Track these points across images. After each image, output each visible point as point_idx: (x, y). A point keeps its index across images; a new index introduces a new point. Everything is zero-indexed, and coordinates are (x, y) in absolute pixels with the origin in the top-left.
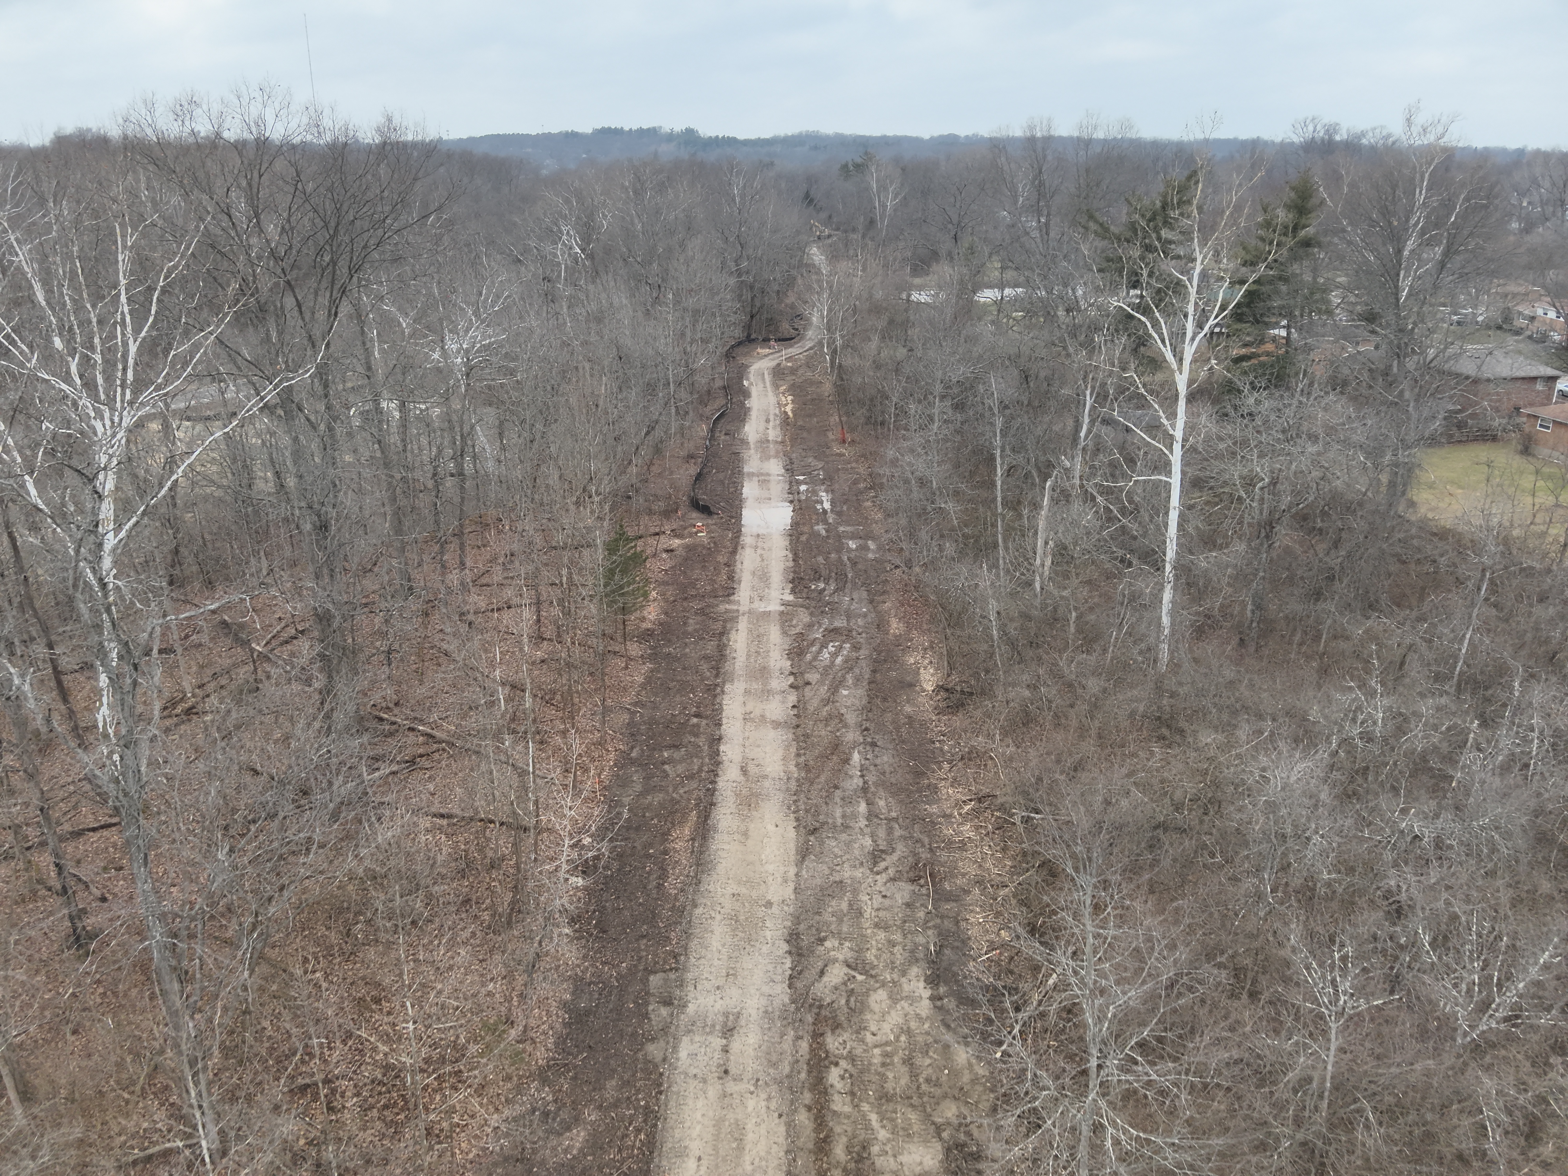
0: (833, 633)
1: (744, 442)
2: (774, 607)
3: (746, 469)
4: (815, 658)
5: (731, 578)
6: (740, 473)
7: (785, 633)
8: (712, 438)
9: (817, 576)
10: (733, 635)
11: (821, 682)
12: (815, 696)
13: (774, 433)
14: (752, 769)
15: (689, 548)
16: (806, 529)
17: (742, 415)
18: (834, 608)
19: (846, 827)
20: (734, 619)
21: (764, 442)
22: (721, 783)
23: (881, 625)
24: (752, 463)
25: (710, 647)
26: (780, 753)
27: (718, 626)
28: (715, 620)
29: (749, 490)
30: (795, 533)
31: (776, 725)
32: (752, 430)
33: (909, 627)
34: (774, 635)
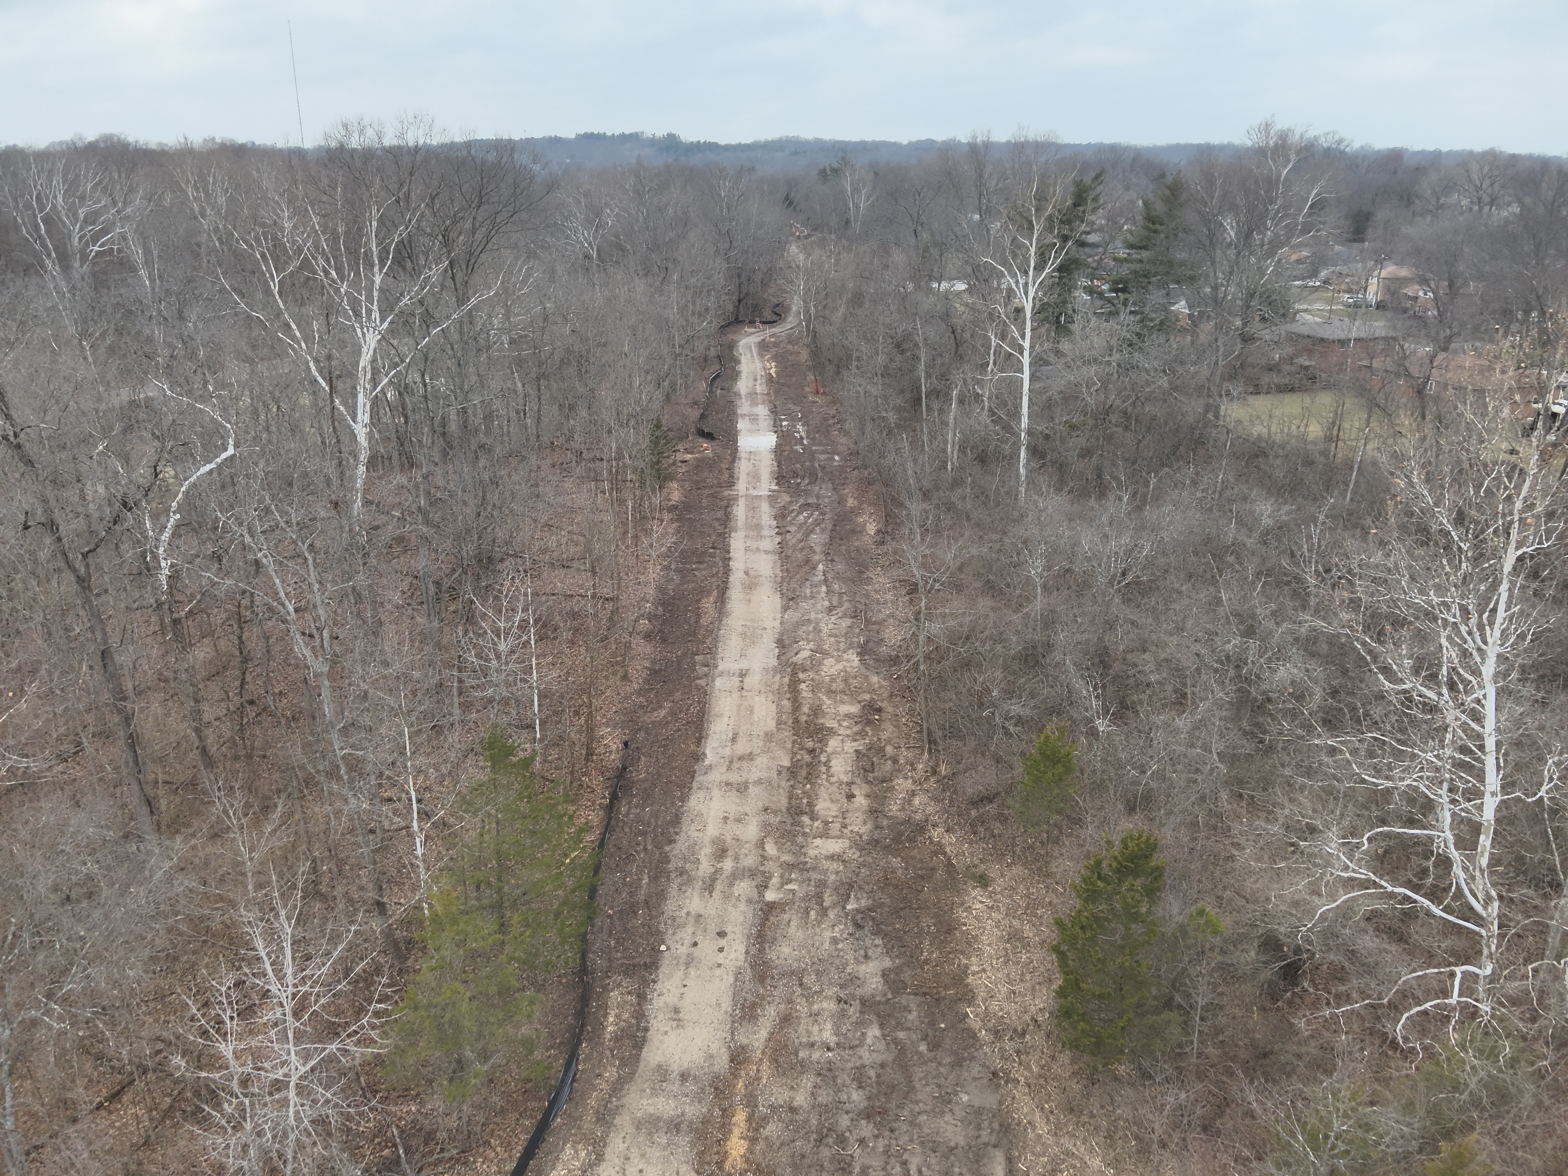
0: (806, 506)
1: (737, 394)
2: (764, 492)
3: (739, 412)
4: (794, 519)
5: (732, 476)
6: (735, 413)
7: (772, 506)
8: (711, 392)
9: (796, 475)
10: (735, 508)
11: (798, 532)
12: (792, 539)
13: (760, 388)
14: (751, 573)
15: (698, 460)
16: (787, 448)
17: (735, 375)
18: (807, 493)
19: (812, 597)
20: (736, 498)
21: (752, 395)
22: (731, 579)
23: (841, 501)
24: (744, 407)
25: (720, 514)
26: (771, 565)
27: (724, 503)
28: (721, 500)
29: (741, 425)
30: (778, 451)
31: (767, 552)
32: (743, 386)
33: (861, 503)
34: (765, 508)
